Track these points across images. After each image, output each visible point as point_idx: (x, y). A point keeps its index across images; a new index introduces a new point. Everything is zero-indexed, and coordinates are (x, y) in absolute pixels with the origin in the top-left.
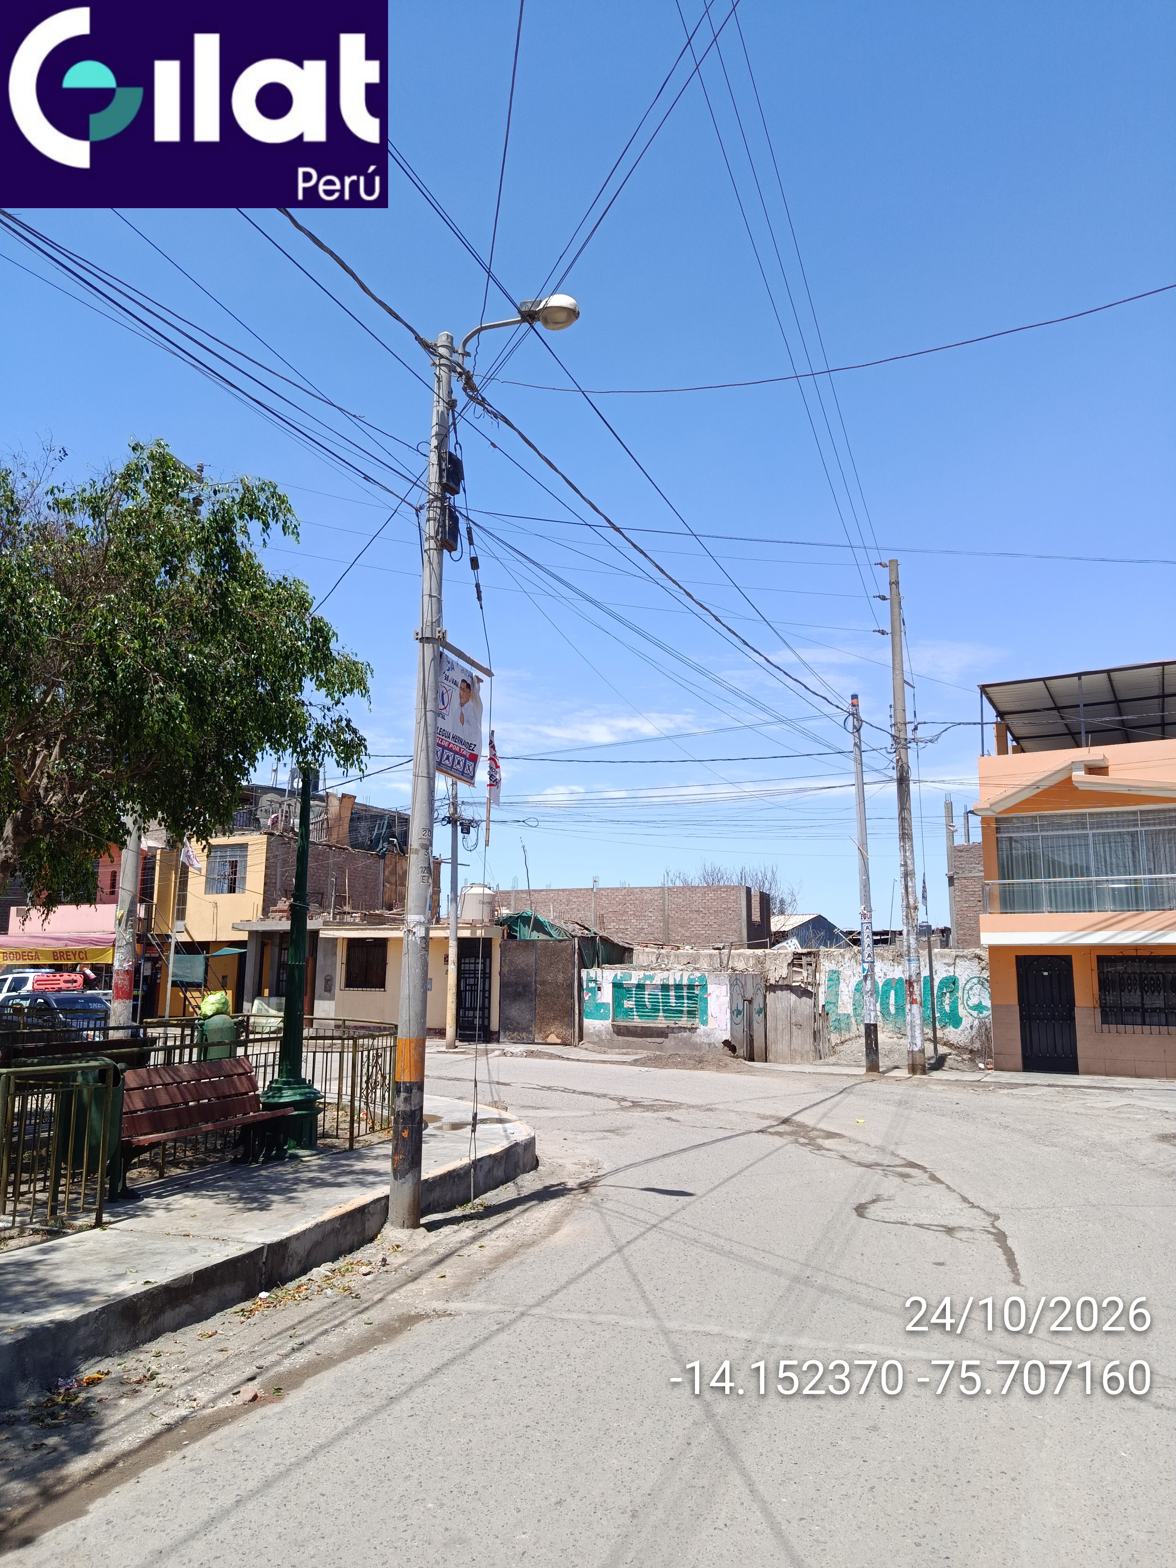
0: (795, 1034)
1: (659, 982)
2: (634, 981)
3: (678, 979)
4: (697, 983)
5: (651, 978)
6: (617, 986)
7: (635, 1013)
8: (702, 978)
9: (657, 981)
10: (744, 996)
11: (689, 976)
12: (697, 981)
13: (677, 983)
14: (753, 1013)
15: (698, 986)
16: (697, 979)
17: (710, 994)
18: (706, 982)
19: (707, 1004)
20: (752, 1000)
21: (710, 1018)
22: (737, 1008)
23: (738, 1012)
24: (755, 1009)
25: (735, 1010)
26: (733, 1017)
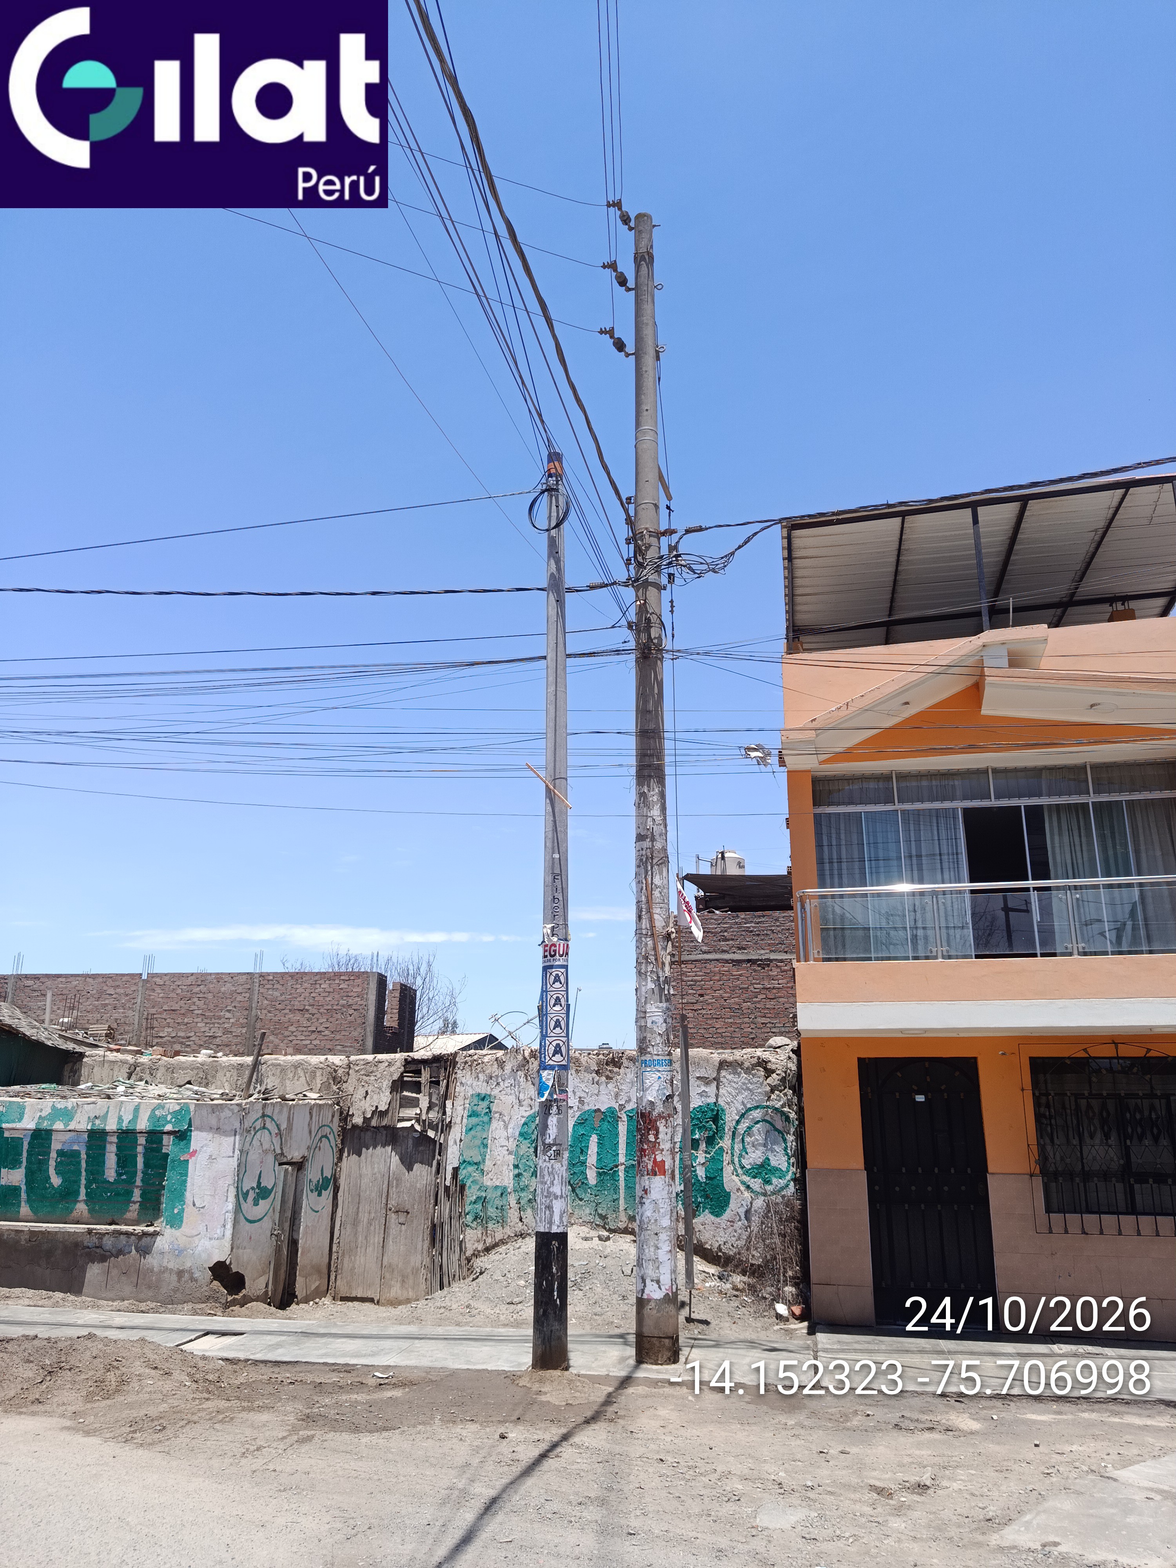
0: (393, 1231)
1: (82, 1126)
2: (27, 1124)
3: (129, 1118)
4: (169, 1128)
5: (66, 1114)
7: (23, 1199)
8: (183, 1115)
9: (79, 1124)
10: (282, 1154)
11: (153, 1110)
12: (170, 1122)
13: (124, 1126)
14: (303, 1190)
15: (169, 1133)
16: (169, 1117)
17: (195, 1152)
18: (190, 1125)
19: (186, 1175)
20: (302, 1162)
21: (189, 1210)
22: (259, 1183)
23: (263, 1193)
24: (310, 1181)
25: (253, 1188)
26: (244, 1206)
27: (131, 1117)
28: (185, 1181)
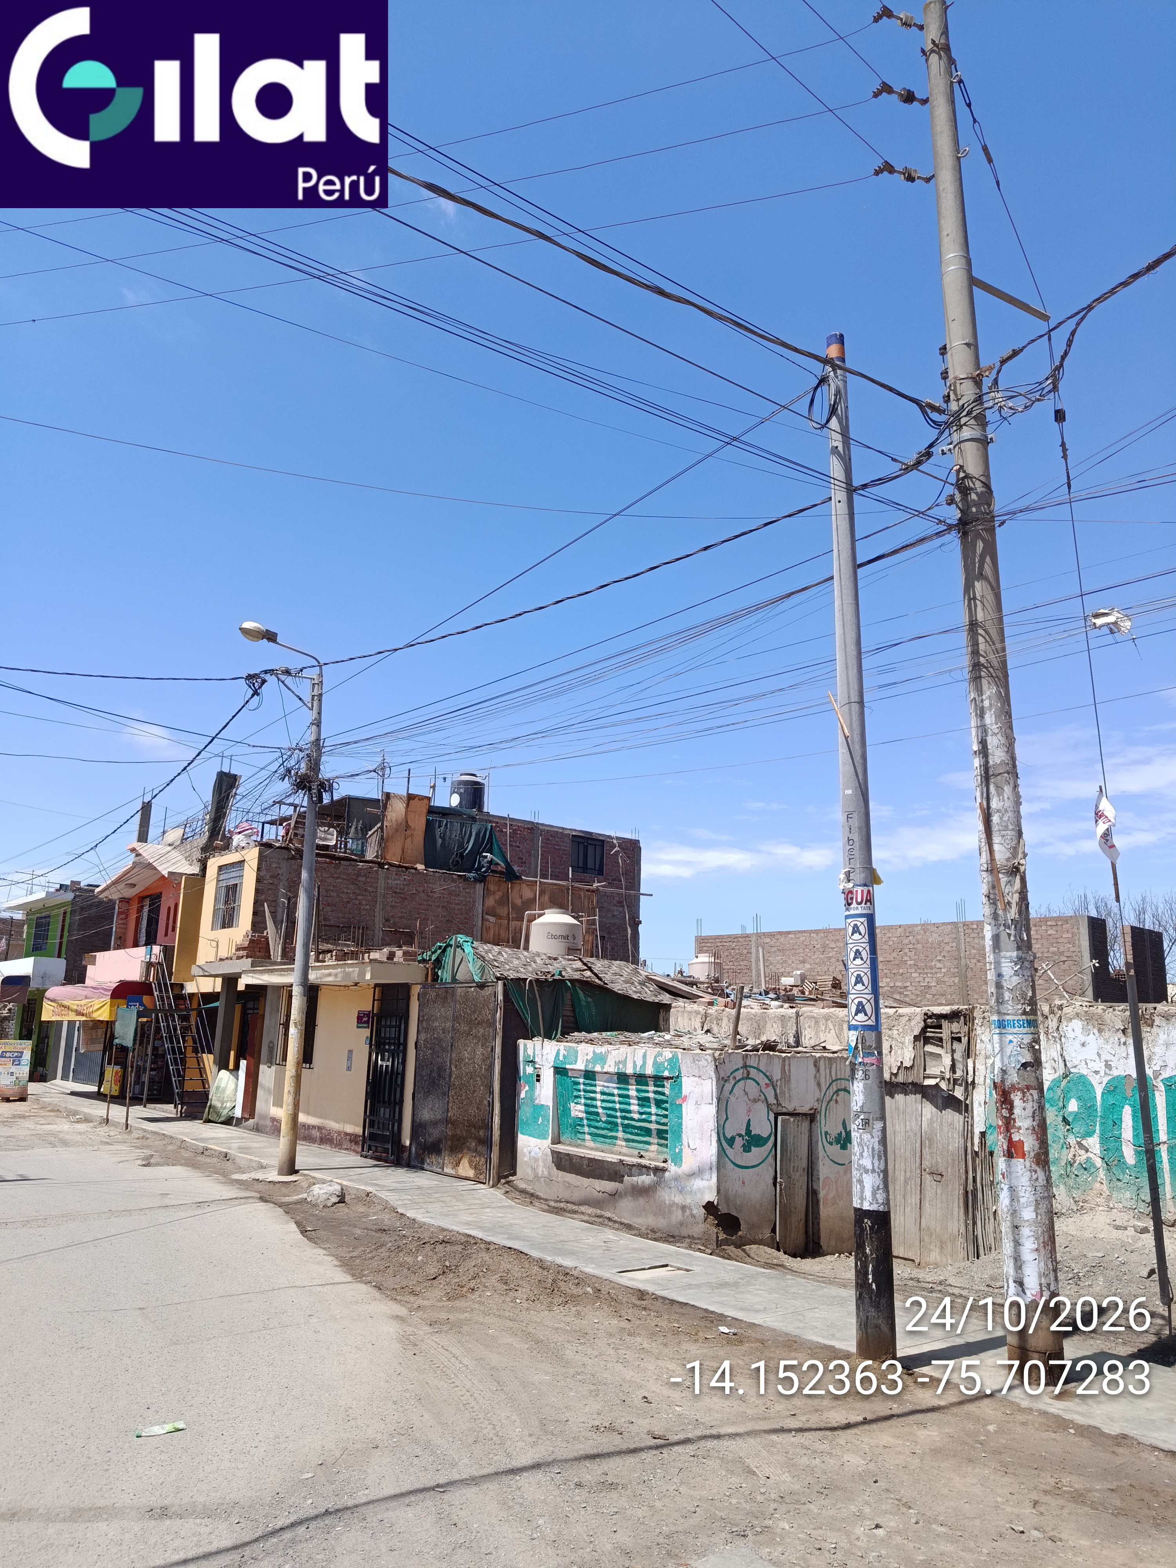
0: (929, 1193)
1: (612, 1069)
2: (580, 1065)
3: (639, 1063)
4: (666, 1074)
5: (601, 1058)
6: (560, 1071)
7: (586, 1129)
8: (673, 1062)
9: (610, 1067)
10: (779, 1104)
11: (655, 1057)
12: (666, 1069)
13: (638, 1071)
14: (817, 1141)
15: (668, 1078)
16: (666, 1064)
17: (686, 1097)
18: (680, 1072)
19: (682, 1118)
20: (814, 1114)
21: (686, 1150)
22: (748, 1131)
23: (753, 1141)
24: (826, 1133)
25: (740, 1135)
26: (729, 1151)
27: (641, 1063)
28: (681, 1124)
